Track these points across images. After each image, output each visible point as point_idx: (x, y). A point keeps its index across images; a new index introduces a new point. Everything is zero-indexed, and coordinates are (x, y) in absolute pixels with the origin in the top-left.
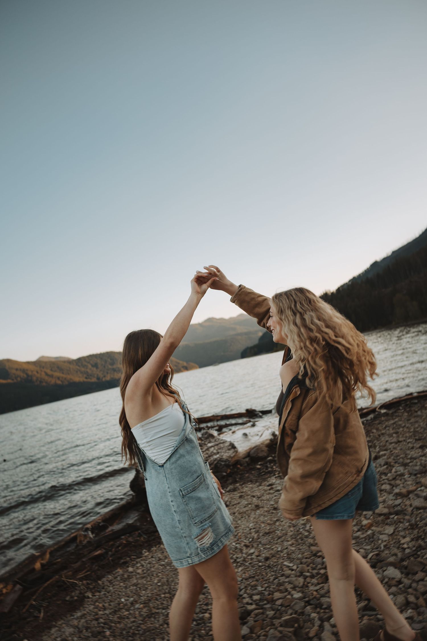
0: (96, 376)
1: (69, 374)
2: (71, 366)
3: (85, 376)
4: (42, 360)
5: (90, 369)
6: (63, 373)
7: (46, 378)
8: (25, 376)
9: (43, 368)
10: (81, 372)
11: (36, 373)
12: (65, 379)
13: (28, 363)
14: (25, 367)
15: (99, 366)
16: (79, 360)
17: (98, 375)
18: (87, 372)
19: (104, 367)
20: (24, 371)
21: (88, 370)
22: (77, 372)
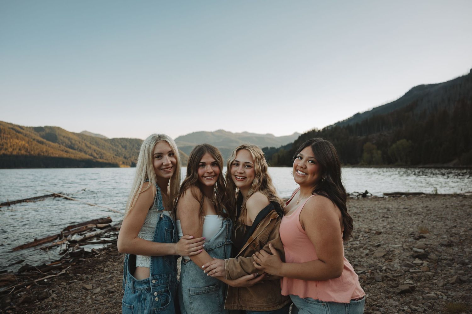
0: (123, 155)
1: (103, 149)
2: (106, 144)
3: (115, 153)
4: (84, 133)
5: (120, 149)
6: (99, 147)
7: (85, 148)
8: (70, 143)
9: (85, 140)
10: (113, 150)
11: (78, 143)
12: (100, 152)
13: (74, 133)
14: (71, 136)
15: (128, 148)
16: (113, 140)
17: (125, 155)
18: (118, 151)
19: (132, 150)
20: (69, 139)
21: (119, 149)
22: (110, 149)
